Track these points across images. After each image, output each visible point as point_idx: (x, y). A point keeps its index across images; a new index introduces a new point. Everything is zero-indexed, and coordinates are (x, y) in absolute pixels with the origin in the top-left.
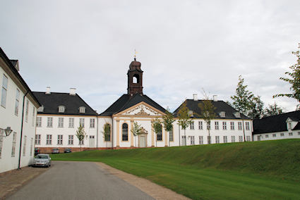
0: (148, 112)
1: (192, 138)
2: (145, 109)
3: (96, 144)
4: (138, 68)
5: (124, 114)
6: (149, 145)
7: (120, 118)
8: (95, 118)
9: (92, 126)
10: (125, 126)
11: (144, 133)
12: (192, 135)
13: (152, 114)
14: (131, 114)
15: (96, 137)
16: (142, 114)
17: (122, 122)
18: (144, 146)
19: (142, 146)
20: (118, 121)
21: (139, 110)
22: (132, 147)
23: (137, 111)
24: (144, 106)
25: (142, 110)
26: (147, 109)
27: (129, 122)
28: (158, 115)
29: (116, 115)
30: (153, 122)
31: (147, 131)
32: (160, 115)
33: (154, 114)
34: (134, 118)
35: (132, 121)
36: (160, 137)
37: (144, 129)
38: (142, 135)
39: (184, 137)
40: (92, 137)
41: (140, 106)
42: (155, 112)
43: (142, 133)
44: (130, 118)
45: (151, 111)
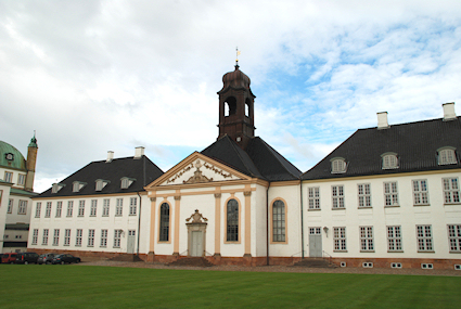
0: (208, 173)
1: (339, 233)
2: (203, 169)
3: (137, 247)
5: (165, 184)
6: (210, 251)
7: (158, 193)
8: (137, 197)
9: (133, 211)
10: (165, 210)
11: (200, 224)
12: (340, 225)
13: (218, 177)
14: (179, 181)
15: (137, 234)
16: (197, 181)
17: (160, 201)
18: (200, 255)
19: (197, 253)
20: (153, 199)
21: (191, 173)
22: (176, 255)
23: (187, 176)
24: (202, 162)
25: (199, 171)
26: (207, 167)
27: (171, 201)
28: (229, 178)
29: (149, 187)
30: (218, 196)
31: (206, 219)
32: (234, 178)
33: (222, 178)
34: (182, 191)
35: (177, 198)
36: (233, 234)
37: (201, 215)
38: (196, 228)
39: (315, 231)
40: (132, 233)
41: (194, 163)
42: (224, 173)
43: (197, 223)
44: (173, 192)
45: (216, 171)
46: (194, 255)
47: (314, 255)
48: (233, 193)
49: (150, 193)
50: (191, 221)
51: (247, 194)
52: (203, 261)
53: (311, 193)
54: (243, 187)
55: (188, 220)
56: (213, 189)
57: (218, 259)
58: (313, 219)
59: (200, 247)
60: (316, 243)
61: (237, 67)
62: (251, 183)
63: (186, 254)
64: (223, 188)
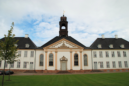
0: (68, 45)
1: (101, 63)
2: (65, 44)
3: (34, 68)
4: (65, 20)
5: (51, 47)
6: (69, 68)
7: (48, 50)
8: (34, 51)
9: (32, 55)
10: (51, 56)
11: (65, 60)
12: (101, 61)
13: (71, 47)
14: (56, 47)
15: (34, 63)
16: (64, 47)
17: (49, 53)
19: (64, 69)
20: (46, 52)
21: (61, 44)
22: (56, 70)
23: (60, 45)
24: (65, 42)
25: (64, 44)
26: (67, 43)
27: (54, 53)
28: (75, 47)
29: (45, 48)
30: (71, 52)
31: (67, 59)
32: (76, 47)
33: (72, 47)
34: (58, 50)
35: (56, 52)
36: (76, 64)
37: (65, 58)
38: (64, 62)
39: (95, 63)
40: (32, 63)
41: (62, 42)
42: (73, 45)
43: (64, 60)
44: (55, 50)
45: (70, 45)
46: (63, 70)
47: (95, 69)
48: (76, 51)
49: (45, 50)
50: (61, 59)
51: (81, 52)
52: (66, 72)
53: (94, 53)
54: (79, 50)
55: (60, 59)
56: (70, 50)
57: (72, 71)
58: (95, 60)
59: (65, 67)
60: (96, 66)
61: (64, 16)
62: (82, 49)
63: (60, 70)
64: (73, 50)
